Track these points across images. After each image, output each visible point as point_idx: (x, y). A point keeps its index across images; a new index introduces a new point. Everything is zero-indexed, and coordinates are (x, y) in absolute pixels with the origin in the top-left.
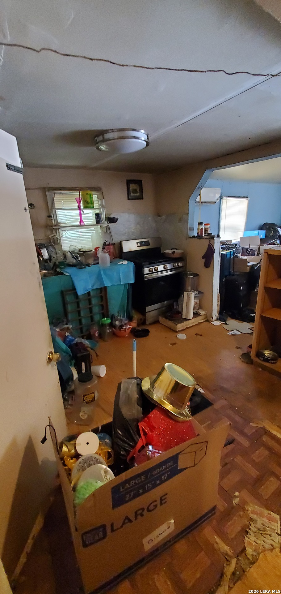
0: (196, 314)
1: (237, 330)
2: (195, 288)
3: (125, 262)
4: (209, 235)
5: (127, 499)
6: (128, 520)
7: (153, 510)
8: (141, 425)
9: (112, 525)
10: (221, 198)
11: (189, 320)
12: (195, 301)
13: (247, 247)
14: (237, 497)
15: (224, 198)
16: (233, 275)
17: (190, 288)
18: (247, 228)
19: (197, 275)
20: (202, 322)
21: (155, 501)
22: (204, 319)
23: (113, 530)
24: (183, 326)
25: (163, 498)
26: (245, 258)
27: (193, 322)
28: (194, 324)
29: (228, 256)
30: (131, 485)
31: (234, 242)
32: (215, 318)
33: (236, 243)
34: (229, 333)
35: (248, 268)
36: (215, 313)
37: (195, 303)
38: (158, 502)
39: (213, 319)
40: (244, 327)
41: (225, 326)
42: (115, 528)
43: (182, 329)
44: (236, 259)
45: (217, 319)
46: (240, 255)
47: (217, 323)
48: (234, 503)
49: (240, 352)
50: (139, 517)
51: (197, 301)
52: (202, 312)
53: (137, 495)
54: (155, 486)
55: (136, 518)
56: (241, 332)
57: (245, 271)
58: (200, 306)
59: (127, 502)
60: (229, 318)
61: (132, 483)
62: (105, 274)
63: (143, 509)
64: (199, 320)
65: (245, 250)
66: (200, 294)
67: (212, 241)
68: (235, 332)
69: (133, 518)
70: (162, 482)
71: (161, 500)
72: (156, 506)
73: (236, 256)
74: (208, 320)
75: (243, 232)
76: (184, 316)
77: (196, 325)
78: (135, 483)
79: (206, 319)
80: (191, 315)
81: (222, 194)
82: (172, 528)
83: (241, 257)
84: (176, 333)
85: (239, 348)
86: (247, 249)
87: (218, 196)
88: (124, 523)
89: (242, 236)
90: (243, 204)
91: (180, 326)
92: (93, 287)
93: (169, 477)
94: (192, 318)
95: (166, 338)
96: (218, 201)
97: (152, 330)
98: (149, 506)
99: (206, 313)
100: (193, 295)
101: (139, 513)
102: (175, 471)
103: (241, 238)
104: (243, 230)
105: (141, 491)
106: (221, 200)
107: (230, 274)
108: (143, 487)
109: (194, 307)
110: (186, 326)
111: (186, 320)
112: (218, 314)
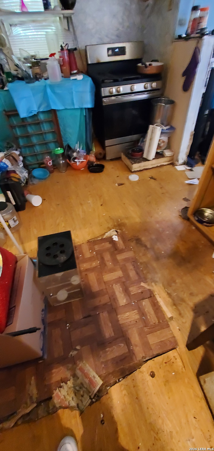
0: (159, 155)
1: (198, 179)
2: (165, 122)
3: (80, 77)
11: (149, 160)
12: (162, 138)
14: (76, 350)
17: (159, 121)
19: (172, 103)
20: (165, 165)
22: (168, 162)
24: (140, 167)
27: (153, 163)
28: (155, 166)
32: (181, 161)
34: (187, 181)
36: (183, 156)
37: (162, 141)
39: (178, 162)
41: (188, 173)
43: (138, 169)
45: (184, 164)
47: (180, 168)
48: (70, 354)
52: (168, 153)
58: (168, 145)
62: (54, 92)
64: (162, 162)
66: (171, 130)
68: (195, 181)
74: (172, 163)
76: (145, 156)
77: (157, 167)
79: (170, 162)
80: (152, 155)
84: (130, 173)
85: (187, 200)
91: (136, 167)
92: (39, 108)
94: (153, 159)
95: (118, 176)
97: (109, 167)
99: (172, 155)
100: (159, 130)
109: (159, 147)
110: (144, 166)
111: (146, 160)
112: (186, 158)
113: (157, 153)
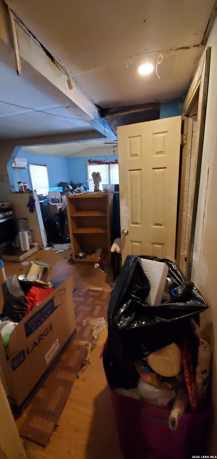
0: (32, 247)
1: (61, 249)
2: (27, 228)
4: (28, 190)
5: (33, 330)
6: (35, 344)
7: (47, 335)
8: (27, 298)
9: (28, 349)
10: (28, 165)
11: (27, 251)
13: (54, 198)
14: (84, 322)
15: (30, 165)
16: (50, 216)
17: (22, 229)
18: (51, 186)
19: (26, 219)
20: (37, 251)
21: (47, 329)
23: (28, 353)
24: (24, 257)
25: (51, 326)
26: (55, 204)
27: (30, 252)
29: (44, 204)
30: (34, 320)
31: (44, 195)
32: (45, 246)
33: (46, 196)
34: (57, 252)
35: (58, 210)
36: (45, 243)
37: (29, 239)
38: (49, 330)
39: (44, 246)
40: (65, 247)
41: (53, 249)
42: (29, 351)
43: (24, 259)
44: (49, 205)
45: (47, 246)
46: (51, 203)
47: (48, 249)
48: (84, 325)
49: (67, 260)
50: (41, 340)
51: (30, 237)
52: (36, 244)
53: (37, 326)
54: (46, 319)
55: (39, 342)
56: (64, 250)
57: (56, 212)
58: (33, 240)
59: (33, 332)
60: (54, 244)
61: (34, 319)
63: (42, 335)
64: (35, 250)
65: (53, 200)
66: (32, 232)
67: (31, 194)
68: (61, 251)
69: (37, 342)
70: (49, 316)
71: (50, 327)
72: (48, 332)
73: (49, 204)
74: (41, 248)
75: (49, 188)
76: (23, 250)
77: (34, 253)
78: (35, 319)
79: (39, 248)
80: (28, 248)
81: (28, 162)
82: (58, 346)
83: (52, 204)
84: (20, 263)
85: (66, 258)
86: (54, 199)
87: (26, 164)
88: (34, 347)
89: (49, 191)
90: (44, 170)
91: (22, 257)
93: (52, 312)
94: (30, 250)
96: (27, 167)
98: (44, 333)
99: (38, 244)
100: (26, 233)
101: (40, 339)
102: (54, 308)
103: (48, 192)
104: (49, 187)
105: (39, 323)
106: (29, 166)
107: (48, 216)
108: (40, 321)
109: (29, 242)
111: (26, 251)
112: (47, 243)
113: (30, 246)
